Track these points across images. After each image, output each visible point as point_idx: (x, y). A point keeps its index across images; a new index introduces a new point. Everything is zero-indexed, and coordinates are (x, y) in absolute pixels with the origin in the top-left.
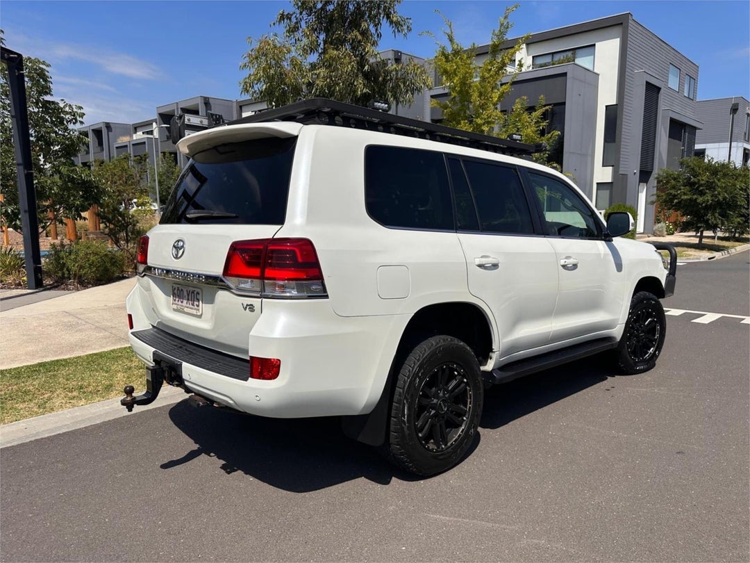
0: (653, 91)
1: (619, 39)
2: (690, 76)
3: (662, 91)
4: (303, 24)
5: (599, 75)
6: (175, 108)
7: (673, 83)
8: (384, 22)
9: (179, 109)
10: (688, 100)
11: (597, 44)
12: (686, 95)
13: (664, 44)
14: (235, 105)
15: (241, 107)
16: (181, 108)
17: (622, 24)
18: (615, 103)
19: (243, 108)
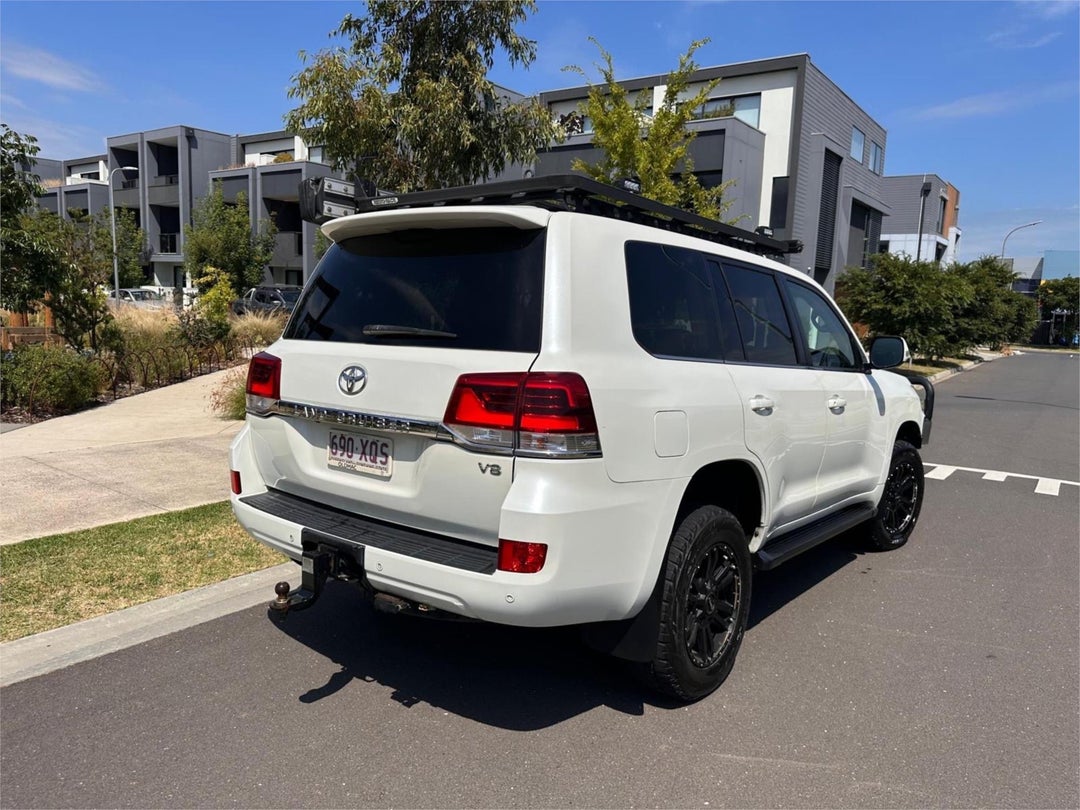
0: (833, 160)
1: (792, 89)
2: (877, 143)
3: (844, 162)
4: (379, 36)
5: (765, 135)
6: (139, 141)
7: (856, 152)
8: (498, 43)
9: (145, 144)
10: (872, 175)
11: (763, 93)
12: (871, 167)
13: (847, 100)
14: (234, 143)
15: (243, 146)
16: (149, 142)
17: (796, 68)
18: (785, 175)
19: (247, 148)
